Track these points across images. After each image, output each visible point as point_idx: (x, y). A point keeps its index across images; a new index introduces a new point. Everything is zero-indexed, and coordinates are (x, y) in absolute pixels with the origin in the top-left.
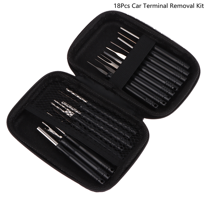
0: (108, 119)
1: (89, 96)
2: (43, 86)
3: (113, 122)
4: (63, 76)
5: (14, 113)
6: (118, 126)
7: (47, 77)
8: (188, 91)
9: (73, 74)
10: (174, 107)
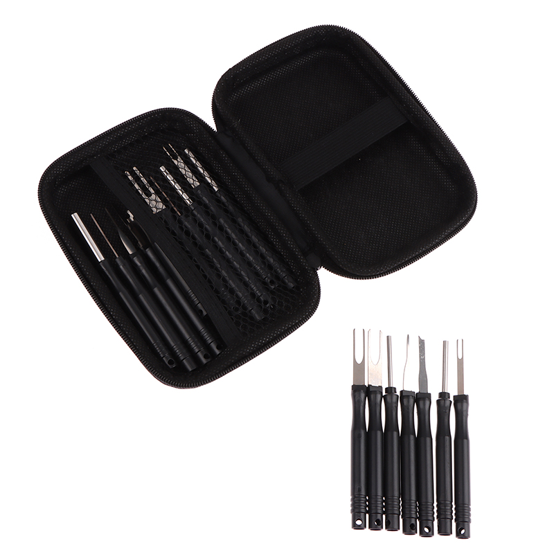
0: (242, 231)
1: (228, 182)
2: (143, 131)
3: (249, 242)
4: (191, 124)
5: (63, 166)
6: (257, 252)
7: (158, 114)
8: (433, 241)
9: (213, 125)
10: (392, 265)
